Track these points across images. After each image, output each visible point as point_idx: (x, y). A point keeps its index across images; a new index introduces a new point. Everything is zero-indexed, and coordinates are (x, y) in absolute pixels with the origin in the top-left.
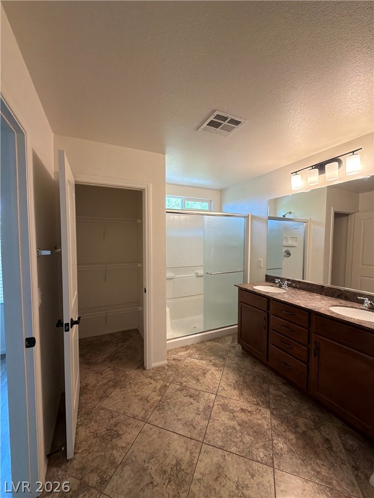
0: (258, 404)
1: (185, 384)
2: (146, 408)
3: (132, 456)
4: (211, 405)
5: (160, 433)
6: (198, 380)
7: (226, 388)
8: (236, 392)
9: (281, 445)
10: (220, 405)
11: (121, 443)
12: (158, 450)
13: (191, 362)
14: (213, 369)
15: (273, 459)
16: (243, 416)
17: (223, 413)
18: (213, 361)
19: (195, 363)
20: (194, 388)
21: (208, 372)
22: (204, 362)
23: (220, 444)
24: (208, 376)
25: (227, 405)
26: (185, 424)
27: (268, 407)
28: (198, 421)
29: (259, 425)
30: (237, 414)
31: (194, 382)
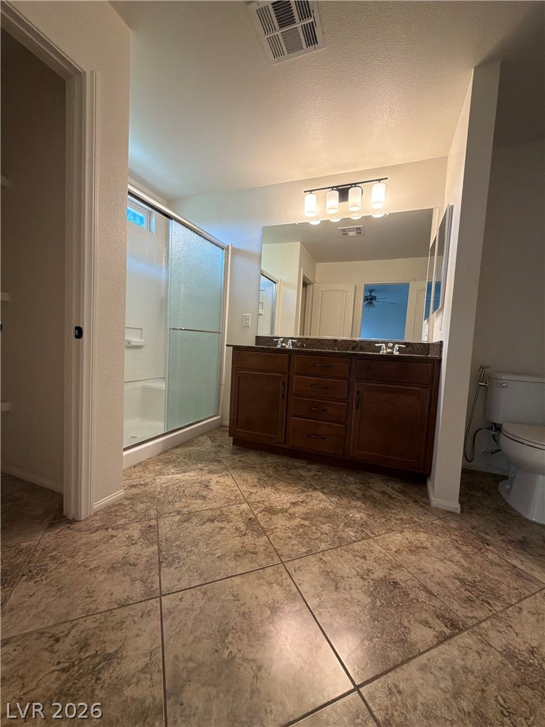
0: (303, 491)
1: (185, 510)
2: (138, 575)
3: (181, 665)
4: (252, 516)
5: (205, 593)
6: (204, 498)
7: (254, 490)
8: (268, 490)
9: (358, 516)
10: (263, 510)
11: (131, 665)
12: (225, 617)
13: (169, 481)
14: (214, 478)
15: (363, 531)
16: (299, 510)
17: (274, 517)
18: (206, 468)
19: (179, 479)
20: (207, 508)
21: (209, 482)
22: (192, 474)
23: (304, 550)
24: (213, 486)
25: (272, 507)
26: (237, 557)
27: (315, 489)
28: (253, 542)
29: (324, 509)
30: (291, 511)
31: (201, 502)
